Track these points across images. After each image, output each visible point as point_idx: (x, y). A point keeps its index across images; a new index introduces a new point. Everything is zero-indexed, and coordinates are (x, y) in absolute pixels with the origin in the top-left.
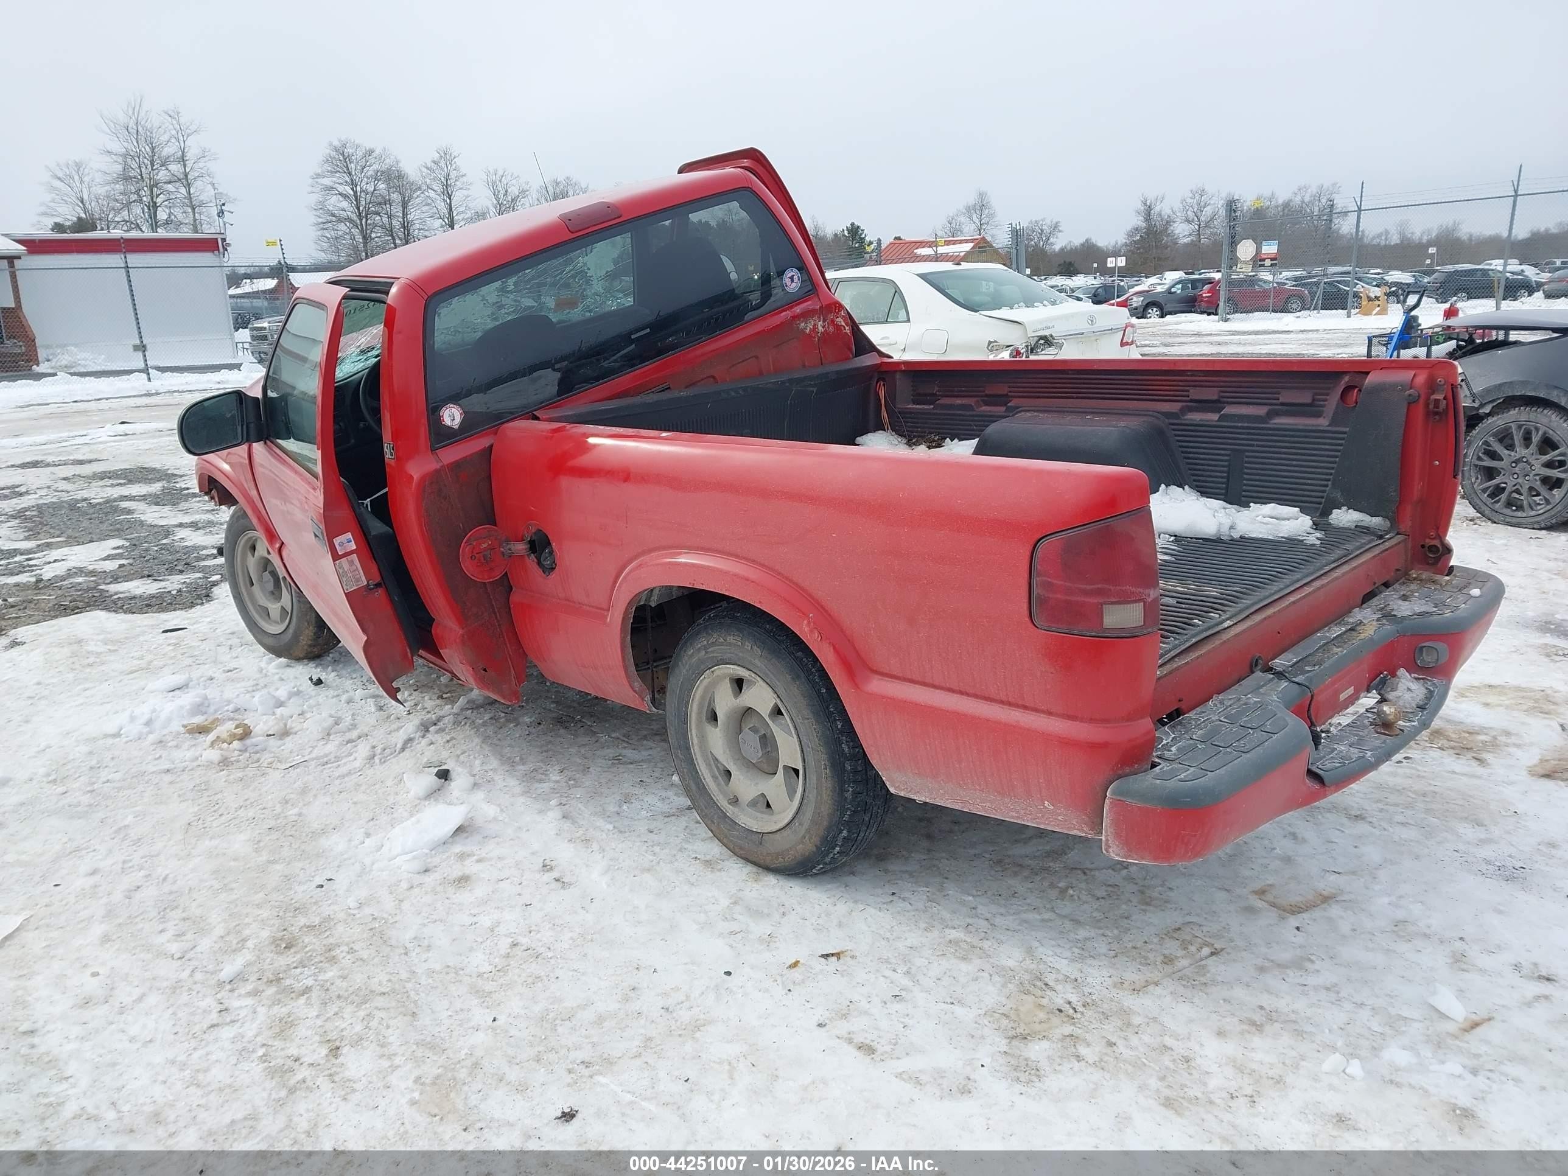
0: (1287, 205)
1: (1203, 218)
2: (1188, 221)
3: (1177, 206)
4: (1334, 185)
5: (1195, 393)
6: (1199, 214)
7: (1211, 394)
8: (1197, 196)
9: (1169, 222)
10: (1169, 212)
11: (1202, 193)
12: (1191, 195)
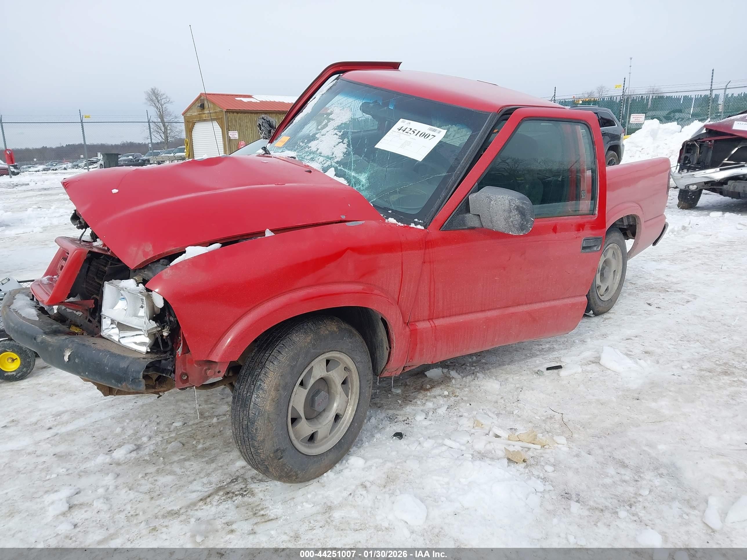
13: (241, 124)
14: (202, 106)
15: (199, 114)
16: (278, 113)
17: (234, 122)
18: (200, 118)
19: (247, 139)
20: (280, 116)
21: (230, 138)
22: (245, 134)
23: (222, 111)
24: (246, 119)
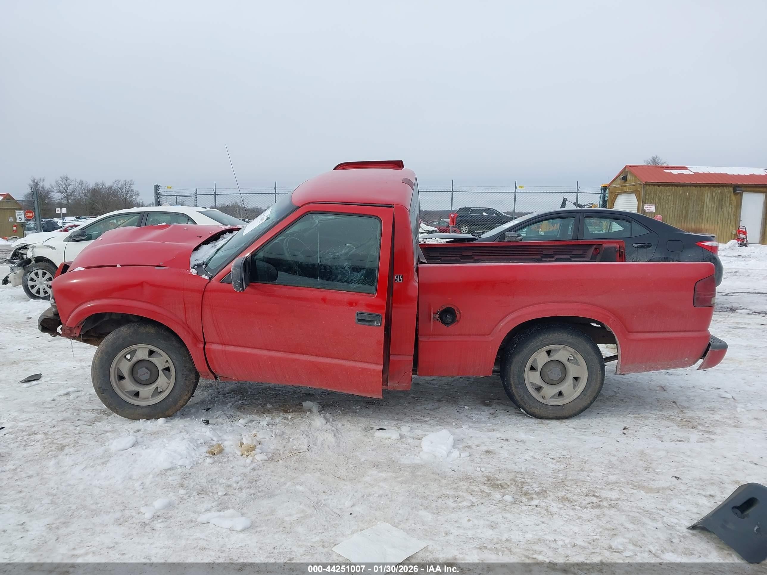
0: (110, 188)
1: (68, 191)
2: (60, 192)
3: (54, 184)
4: (131, 180)
5: (545, 252)
6: (66, 188)
7: (551, 252)
8: (64, 180)
9: (48, 192)
10: (50, 187)
11: (67, 179)
12: (61, 179)
13: (661, 198)
14: (625, 179)
15: (622, 186)
16: (713, 186)
17: (652, 195)
18: (622, 190)
19: (666, 213)
20: (714, 189)
21: (645, 211)
22: (664, 207)
23: (641, 184)
24: (668, 192)
